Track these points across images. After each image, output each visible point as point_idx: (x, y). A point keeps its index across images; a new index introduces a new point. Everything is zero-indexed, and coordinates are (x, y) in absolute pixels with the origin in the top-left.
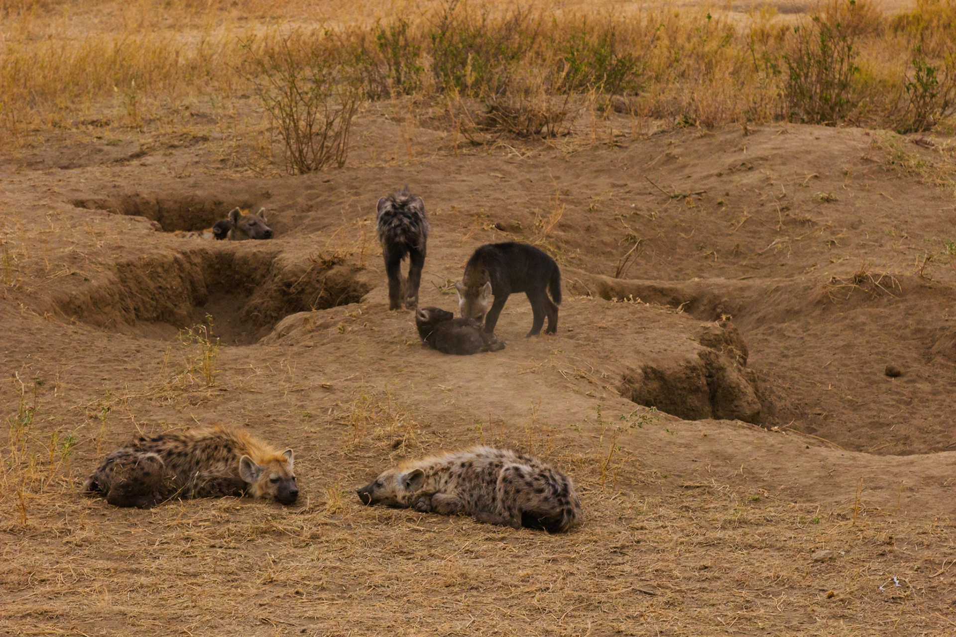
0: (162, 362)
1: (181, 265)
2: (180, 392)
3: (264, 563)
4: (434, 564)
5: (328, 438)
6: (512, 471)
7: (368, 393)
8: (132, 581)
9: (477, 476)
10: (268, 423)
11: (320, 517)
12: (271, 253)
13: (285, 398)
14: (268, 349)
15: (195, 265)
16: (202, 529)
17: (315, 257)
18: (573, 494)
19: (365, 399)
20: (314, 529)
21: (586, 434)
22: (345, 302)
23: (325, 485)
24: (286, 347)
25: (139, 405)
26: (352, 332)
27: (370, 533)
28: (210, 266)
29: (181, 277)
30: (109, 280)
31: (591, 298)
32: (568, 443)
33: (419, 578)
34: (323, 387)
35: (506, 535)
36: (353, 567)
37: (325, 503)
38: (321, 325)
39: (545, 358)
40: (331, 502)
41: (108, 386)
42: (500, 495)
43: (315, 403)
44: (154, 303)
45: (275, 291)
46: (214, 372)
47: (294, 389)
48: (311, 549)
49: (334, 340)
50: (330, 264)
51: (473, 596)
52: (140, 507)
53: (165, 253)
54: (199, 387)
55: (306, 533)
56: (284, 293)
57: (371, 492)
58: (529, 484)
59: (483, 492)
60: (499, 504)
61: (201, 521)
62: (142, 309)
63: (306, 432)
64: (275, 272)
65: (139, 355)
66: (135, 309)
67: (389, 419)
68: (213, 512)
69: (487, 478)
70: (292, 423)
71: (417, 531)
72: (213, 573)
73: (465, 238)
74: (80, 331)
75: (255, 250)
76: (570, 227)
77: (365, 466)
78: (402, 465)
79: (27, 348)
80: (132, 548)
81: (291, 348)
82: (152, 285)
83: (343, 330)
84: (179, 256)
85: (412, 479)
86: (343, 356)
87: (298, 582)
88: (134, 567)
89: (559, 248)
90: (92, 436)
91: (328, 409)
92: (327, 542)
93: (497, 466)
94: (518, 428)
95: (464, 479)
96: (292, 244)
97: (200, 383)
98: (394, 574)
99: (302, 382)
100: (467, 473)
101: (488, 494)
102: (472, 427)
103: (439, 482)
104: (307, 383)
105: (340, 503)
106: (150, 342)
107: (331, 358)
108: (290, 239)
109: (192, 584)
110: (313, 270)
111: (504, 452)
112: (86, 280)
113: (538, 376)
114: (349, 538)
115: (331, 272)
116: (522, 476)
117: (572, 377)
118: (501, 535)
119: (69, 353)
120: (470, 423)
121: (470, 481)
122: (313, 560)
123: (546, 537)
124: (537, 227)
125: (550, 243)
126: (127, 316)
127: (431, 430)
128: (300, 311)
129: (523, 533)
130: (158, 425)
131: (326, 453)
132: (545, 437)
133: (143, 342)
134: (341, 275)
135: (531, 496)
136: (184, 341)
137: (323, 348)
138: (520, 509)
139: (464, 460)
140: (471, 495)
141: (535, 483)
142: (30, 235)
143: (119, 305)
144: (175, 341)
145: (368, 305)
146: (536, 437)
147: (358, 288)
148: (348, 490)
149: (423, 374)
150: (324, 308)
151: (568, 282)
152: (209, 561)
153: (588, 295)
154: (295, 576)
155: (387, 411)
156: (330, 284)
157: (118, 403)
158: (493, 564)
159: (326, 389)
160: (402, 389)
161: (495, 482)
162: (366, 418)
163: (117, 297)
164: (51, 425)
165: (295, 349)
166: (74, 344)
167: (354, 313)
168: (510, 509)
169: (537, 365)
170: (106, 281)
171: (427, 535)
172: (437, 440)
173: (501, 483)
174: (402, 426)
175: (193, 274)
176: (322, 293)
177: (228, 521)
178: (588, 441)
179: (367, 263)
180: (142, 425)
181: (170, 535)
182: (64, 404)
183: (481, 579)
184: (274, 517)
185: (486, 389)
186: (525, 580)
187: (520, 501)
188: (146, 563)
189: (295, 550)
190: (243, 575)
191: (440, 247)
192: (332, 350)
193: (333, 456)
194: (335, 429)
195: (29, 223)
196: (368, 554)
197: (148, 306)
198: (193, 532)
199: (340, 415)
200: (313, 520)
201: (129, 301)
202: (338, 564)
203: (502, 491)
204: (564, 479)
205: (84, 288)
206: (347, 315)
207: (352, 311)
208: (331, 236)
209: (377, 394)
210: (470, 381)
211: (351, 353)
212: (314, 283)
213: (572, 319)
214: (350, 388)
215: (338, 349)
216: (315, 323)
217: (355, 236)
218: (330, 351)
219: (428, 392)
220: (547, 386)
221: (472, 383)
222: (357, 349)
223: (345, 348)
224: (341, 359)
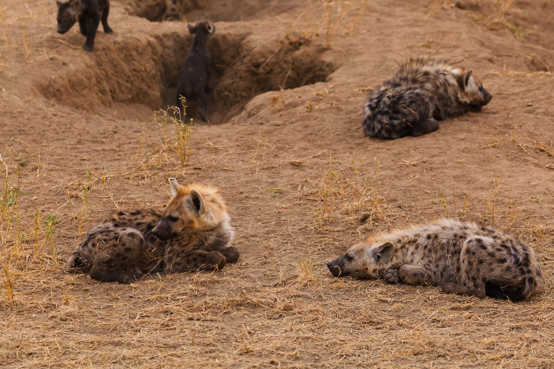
0: (138, 142)
1: (153, 48)
2: (156, 171)
3: (240, 335)
4: (402, 333)
5: (299, 214)
6: (474, 243)
7: (336, 169)
8: (114, 353)
9: (442, 248)
10: (241, 200)
11: (292, 290)
12: (240, 35)
13: (256, 176)
14: (240, 128)
15: (167, 47)
16: (180, 303)
17: (282, 38)
18: (534, 264)
19: (333, 175)
20: (287, 301)
21: (546, 205)
22: (312, 81)
23: (296, 258)
24: (256, 126)
25: (118, 184)
26: (320, 110)
27: (340, 304)
28: (182, 48)
29: (154, 60)
30: (86, 64)
31: (549, 73)
32: (529, 215)
33: (389, 347)
34: (292, 164)
35: (471, 304)
36: (325, 337)
37: (296, 276)
38: (289, 104)
39: (506, 133)
40: (302, 275)
41: (87, 166)
42: (464, 266)
43: (285, 179)
44: (129, 85)
45: (245, 72)
46: (188, 151)
47: (265, 167)
48: (285, 320)
49: (302, 119)
50: (296, 45)
51: (441, 364)
52: (120, 282)
53: (138, 37)
54: (174, 166)
55: (280, 305)
56: (254, 74)
57: (342, 265)
58: (492, 255)
59: (448, 262)
60: (464, 275)
61: (179, 295)
62: (117, 91)
63: (277, 208)
64: (245, 53)
65: (116, 136)
66: (111, 91)
67: (357, 195)
68: (191, 286)
69: (452, 249)
70: (263, 199)
71: (386, 302)
72: (192, 345)
73: (426, 18)
74: (60, 114)
75: (224, 32)
76: (527, 4)
77: (335, 240)
78: (371, 239)
79: (9, 131)
80: (115, 321)
81: (261, 127)
82: (126, 67)
83: (310, 109)
84: (152, 39)
85: (382, 252)
86: (311, 134)
87: (272, 352)
88: (116, 340)
89: (517, 25)
90: (73, 215)
91: (298, 186)
92: (300, 313)
93: (461, 237)
94: (481, 200)
95: (430, 251)
96: (260, 26)
97: (175, 162)
98: (364, 344)
99: (272, 160)
100: (433, 244)
101: (453, 265)
102: (437, 200)
103: (406, 254)
104: (277, 160)
105: (311, 276)
106: (127, 123)
107: (299, 136)
108: (258, 22)
109: (172, 355)
110: (280, 51)
111: (468, 224)
112: (64, 64)
113: (499, 151)
114: (321, 309)
115: (298, 53)
116: (484, 248)
117: (532, 151)
118: (466, 305)
119: (50, 134)
120: (434, 197)
121: (436, 252)
122: (286, 331)
123: (509, 305)
124: (496, 6)
125: (509, 21)
126: (104, 98)
127: (396, 204)
128: (268, 90)
129: (487, 302)
130: (136, 203)
131: (297, 228)
132: (507, 209)
133: (119, 123)
134: (308, 55)
135: (493, 266)
136: (160, 122)
137: (292, 126)
138: (484, 279)
139: (430, 232)
140: (437, 266)
141: (497, 254)
142: (9, 21)
143: (96, 88)
144: (151, 121)
145: (334, 84)
146: (499, 209)
147: (324, 67)
148: (318, 262)
149: (388, 150)
150: (292, 88)
151: (526, 58)
152: (187, 333)
153: (546, 70)
154: (270, 347)
155: (355, 186)
156: (297, 64)
157: (98, 183)
158: (459, 332)
159: (296, 166)
160: (368, 165)
161: (459, 253)
162: (334, 193)
163: (94, 80)
164: (34, 204)
165: (265, 127)
166: (54, 126)
167: (320, 92)
168: (474, 279)
169: (498, 139)
170: (83, 66)
171: (395, 306)
172: (403, 214)
173: (464, 254)
174: (369, 201)
175: (166, 57)
176: (289, 73)
177: (205, 295)
178: (548, 212)
179: (332, 43)
180: (121, 204)
181: (150, 309)
182: (46, 185)
183: (448, 347)
184: (249, 290)
185: (449, 164)
186: (490, 347)
187: (484, 271)
188: (127, 336)
189: (270, 321)
190: (220, 347)
191: (402, 26)
192: (300, 128)
193: (303, 230)
194: (305, 204)
195: (8, 9)
196: (339, 324)
197: (123, 88)
198: (172, 306)
199: (310, 191)
200: (285, 292)
201: (105, 84)
202: (311, 334)
203: (466, 262)
204: (525, 249)
205: (63, 72)
206: (314, 94)
207: (319, 90)
208: (296, 18)
209: (344, 170)
210: (434, 156)
211: (318, 131)
212: (282, 63)
213: (531, 94)
214: (319, 165)
215: (306, 127)
216: (283, 102)
217: (321, 17)
218: (298, 129)
219: (393, 167)
220: (508, 160)
221: (436, 158)
222: (324, 127)
223: (313, 126)
224: (309, 136)
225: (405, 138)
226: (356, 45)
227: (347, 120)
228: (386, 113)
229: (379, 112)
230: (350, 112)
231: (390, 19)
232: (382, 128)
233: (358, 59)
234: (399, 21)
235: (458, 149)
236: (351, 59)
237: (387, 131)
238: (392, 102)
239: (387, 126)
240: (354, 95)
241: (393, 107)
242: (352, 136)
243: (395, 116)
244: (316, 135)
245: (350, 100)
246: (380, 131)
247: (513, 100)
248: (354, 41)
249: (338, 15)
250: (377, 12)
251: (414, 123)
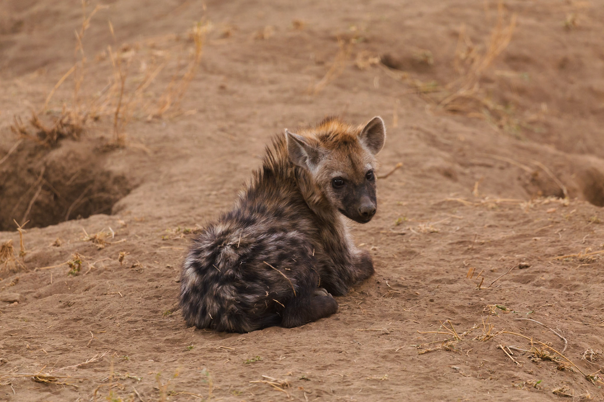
7: (125, 392)
17: (25, 123)
26: (97, 271)
31: (566, 201)
34: (36, 380)
38: (35, 258)
39: (473, 322)
49: (61, 288)
50: (53, 139)
73: (319, 85)
76: (527, 60)
83: (77, 269)
86: (76, 320)
89: (505, 102)
104: (5, 373)
107: (52, 324)
110: (20, 149)
113: (458, 358)
115: (55, 155)
117: (525, 359)
124: (462, 63)
125: (488, 93)
134: (75, 159)
137: (40, 303)
145: (128, 218)
147: (109, 183)
149: (233, 353)
150: (42, 225)
151: (522, 171)
153: (561, 195)
156: (54, 178)
159: (43, 384)
160: (191, 384)
167: (99, 235)
169: (457, 335)
176: (38, 195)
179: (126, 136)
185: (357, 384)
191: (271, 103)
192: (55, 308)
206: (87, 238)
207: (96, 231)
208: (56, 82)
209: (142, 395)
210: (325, 367)
211: (91, 314)
212: (23, 174)
213: (526, 244)
214: (90, 382)
215: (68, 305)
216: (22, 255)
217: (105, 82)
218: (51, 310)
219: (242, 389)
220: (475, 376)
221: (329, 372)
222: (104, 306)
223: (81, 304)
224: (73, 324)
225: (268, 331)
226: (177, 139)
227: (152, 293)
228: (230, 280)
229: (216, 278)
230: (158, 275)
231: (247, 88)
232: (222, 310)
233: (177, 169)
234: (265, 93)
235: (375, 353)
236: (164, 169)
237: (233, 316)
238: (242, 257)
239: (233, 306)
240: (166, 241)
241: (245, 267)
242: (160, 326)
243: (248, 285)
244: (88, 322)
245: (158, 251)
246: (217, 317)
247: (491, 255)
248: (171, 131)
249: (141, 78)
250: (220, 73)
251: (287, 299)
